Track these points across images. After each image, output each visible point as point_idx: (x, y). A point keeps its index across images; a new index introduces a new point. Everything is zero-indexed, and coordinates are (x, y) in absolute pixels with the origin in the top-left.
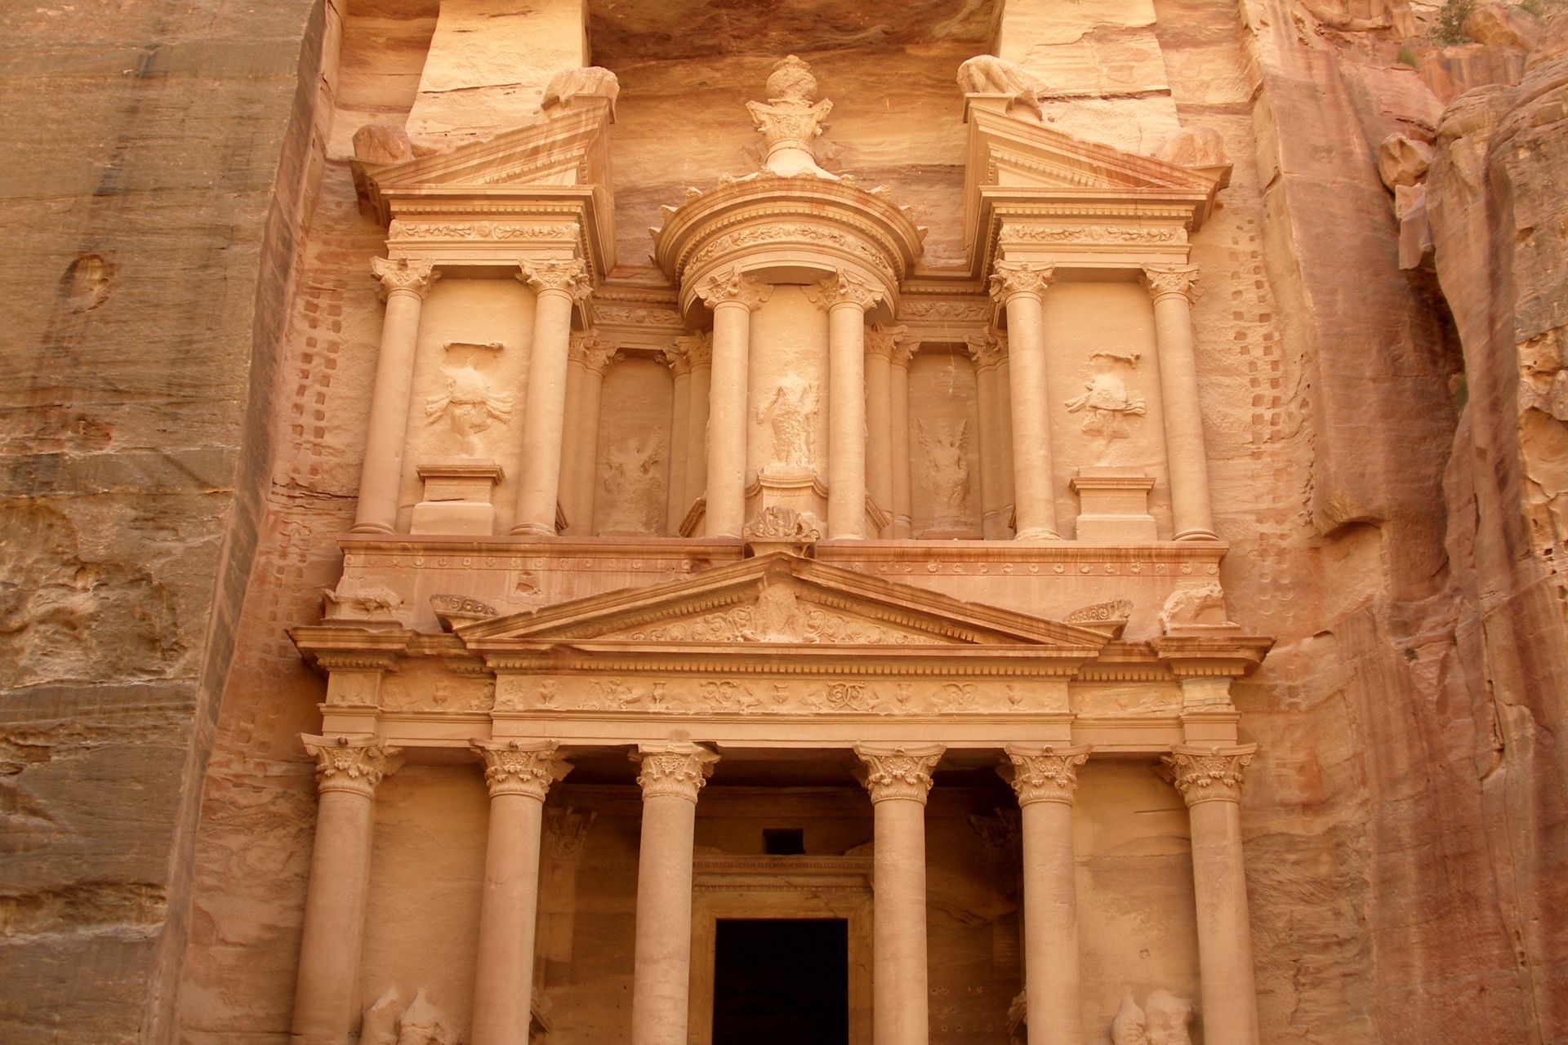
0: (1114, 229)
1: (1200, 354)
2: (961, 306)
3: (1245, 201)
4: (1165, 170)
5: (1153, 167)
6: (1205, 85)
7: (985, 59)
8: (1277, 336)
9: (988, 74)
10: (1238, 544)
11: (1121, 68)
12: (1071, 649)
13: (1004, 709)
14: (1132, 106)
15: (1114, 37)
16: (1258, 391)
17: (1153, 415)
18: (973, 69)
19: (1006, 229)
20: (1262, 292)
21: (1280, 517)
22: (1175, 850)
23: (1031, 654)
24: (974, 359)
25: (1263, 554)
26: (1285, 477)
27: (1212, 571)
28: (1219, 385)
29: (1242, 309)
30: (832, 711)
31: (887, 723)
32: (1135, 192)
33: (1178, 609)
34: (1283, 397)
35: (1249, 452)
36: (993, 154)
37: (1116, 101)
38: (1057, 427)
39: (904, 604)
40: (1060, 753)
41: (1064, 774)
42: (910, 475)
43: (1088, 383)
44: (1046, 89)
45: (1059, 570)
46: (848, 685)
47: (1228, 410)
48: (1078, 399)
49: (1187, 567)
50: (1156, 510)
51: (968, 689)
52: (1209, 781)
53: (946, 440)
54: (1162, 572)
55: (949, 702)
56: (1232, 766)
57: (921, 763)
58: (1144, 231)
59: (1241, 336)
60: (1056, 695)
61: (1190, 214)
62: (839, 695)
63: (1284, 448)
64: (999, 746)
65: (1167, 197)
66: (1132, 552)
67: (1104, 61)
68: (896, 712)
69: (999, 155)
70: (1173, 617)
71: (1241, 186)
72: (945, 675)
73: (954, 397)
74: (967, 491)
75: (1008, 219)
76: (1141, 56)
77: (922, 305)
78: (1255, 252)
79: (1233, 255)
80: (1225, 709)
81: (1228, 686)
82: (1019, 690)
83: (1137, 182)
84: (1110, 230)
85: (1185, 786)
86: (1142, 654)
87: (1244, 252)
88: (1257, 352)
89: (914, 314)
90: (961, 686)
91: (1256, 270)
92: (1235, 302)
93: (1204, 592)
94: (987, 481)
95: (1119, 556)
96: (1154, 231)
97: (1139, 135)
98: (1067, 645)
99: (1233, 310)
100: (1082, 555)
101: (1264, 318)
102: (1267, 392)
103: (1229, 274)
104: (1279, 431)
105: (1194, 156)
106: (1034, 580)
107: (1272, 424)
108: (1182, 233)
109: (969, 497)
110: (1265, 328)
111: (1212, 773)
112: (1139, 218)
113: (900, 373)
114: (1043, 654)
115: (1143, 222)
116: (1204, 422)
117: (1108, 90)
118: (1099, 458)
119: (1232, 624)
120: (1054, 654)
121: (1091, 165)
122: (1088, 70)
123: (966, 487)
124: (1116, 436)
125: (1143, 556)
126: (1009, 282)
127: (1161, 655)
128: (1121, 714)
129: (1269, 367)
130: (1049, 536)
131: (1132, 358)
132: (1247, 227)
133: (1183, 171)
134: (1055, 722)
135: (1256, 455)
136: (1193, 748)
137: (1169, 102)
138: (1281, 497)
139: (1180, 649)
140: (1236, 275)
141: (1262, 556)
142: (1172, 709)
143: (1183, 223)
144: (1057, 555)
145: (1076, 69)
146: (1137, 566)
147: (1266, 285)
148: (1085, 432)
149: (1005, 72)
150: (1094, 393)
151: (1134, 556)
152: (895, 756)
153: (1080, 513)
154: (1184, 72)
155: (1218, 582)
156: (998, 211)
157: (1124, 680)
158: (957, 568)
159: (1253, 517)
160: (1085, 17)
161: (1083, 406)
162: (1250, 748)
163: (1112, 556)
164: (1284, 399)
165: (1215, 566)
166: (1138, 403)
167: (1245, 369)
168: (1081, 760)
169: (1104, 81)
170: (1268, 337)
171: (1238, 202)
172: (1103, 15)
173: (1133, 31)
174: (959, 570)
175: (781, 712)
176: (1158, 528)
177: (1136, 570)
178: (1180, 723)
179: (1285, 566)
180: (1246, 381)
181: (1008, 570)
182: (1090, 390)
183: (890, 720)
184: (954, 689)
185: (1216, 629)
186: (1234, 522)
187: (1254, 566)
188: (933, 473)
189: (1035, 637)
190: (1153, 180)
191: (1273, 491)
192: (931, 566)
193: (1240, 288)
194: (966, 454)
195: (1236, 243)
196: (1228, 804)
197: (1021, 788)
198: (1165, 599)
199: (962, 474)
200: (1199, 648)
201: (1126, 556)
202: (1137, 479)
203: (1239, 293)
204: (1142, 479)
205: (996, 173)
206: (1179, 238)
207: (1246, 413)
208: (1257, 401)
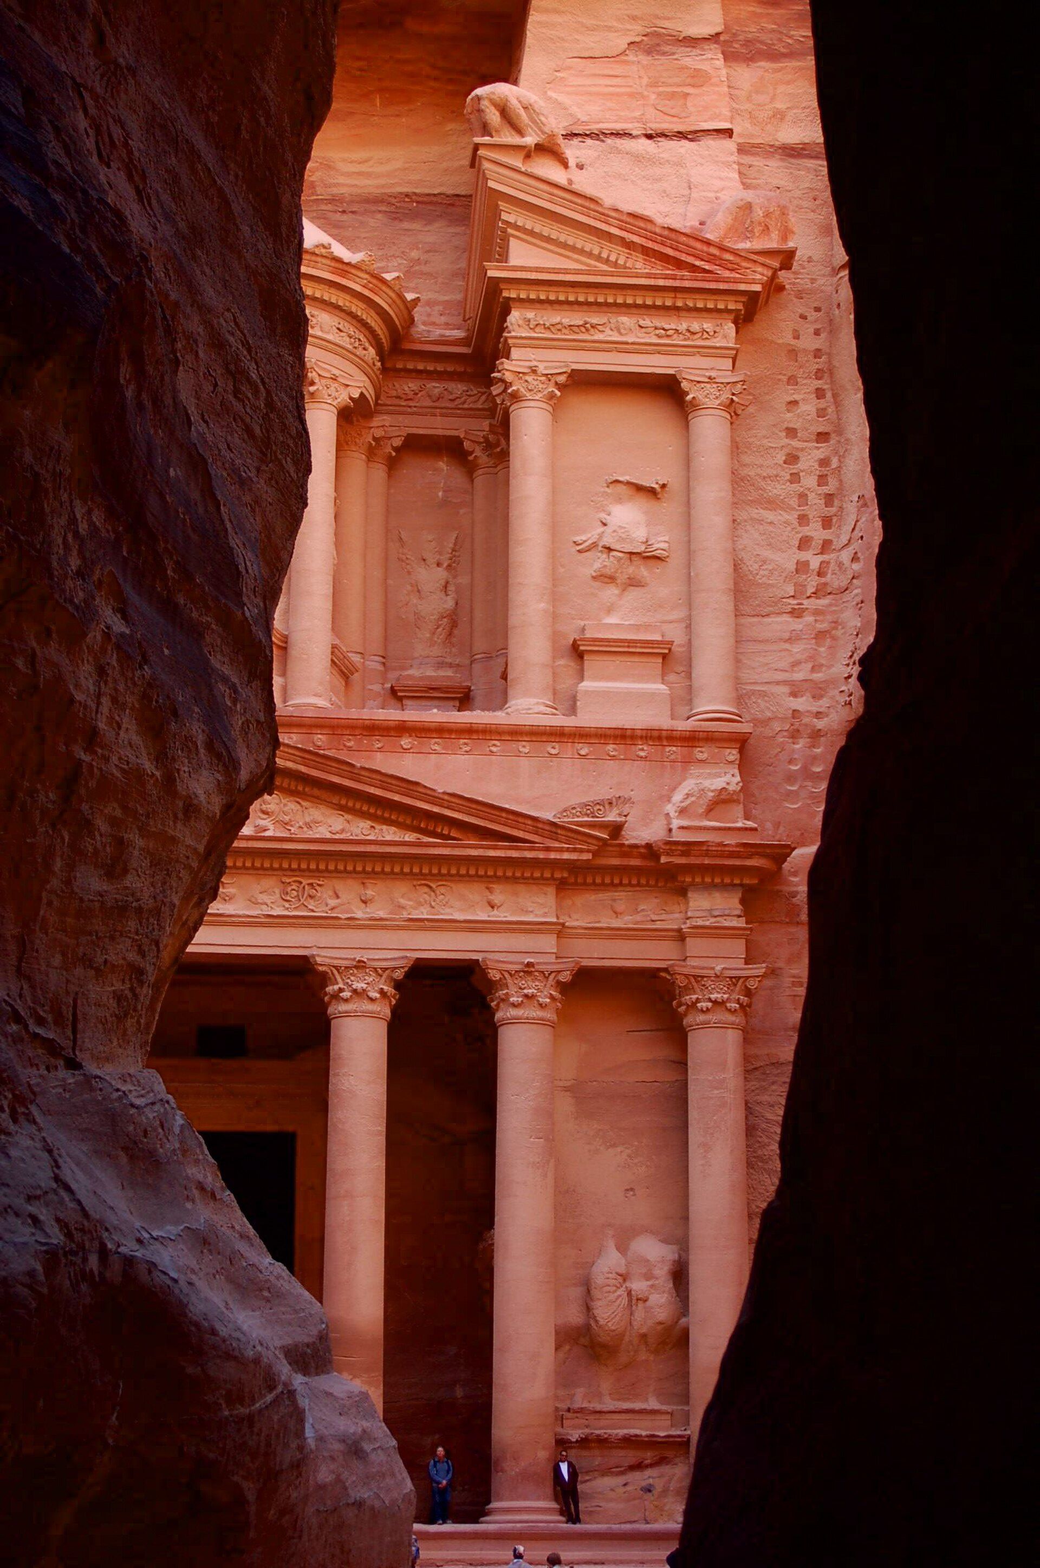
0: (646, 322)
1: (738, 480)
2: (458, 388)
3: (813, 281)
4: (714, 251)
5: (698, 245)
6: (779, 116)
7: (501, 89)
8: (835, 463)
9: (504, 111)
10: (766, 722)
11: (673, 96)
12: (561, 850)
13: (483, 916)
14: (682, 151)
15: (667, 48)
16: (807, 531)
17: (676, 561)
18: (485, 104)
19: (515, 316)
20: (822, 404)
21: (818, 691)
22: (669, 1076)
23: (514, 854)
24: (471, 458)
25: (794, 735)
26: (828, 642)
27: (731, 758)
28: (760, 521)
29: (797, 425)
30: (286, 913)
31: (349, 927)
32: (674, 278)
33: (688, 802)
34: (835, 540)
35: (789, 609)
36: (504, 216)
37: (664, 142)
38: (562, 570)
39: (372, 790)
40: (541, 967)
41: (545, 992)
42: (386, 604)
43: (603, 516)
44: (577, 122)
45: (553, 752)
46: (305, 882)
47: (767, 553)
48: (588, 537)
49: (701, 753)
50: (672, 677)
51: (443, 890)
52: (710, 1005)
53: (432, 560)
54: (672, 757)
55: (420, 904)
56: (738, 988)
57: (385, 976)
58: (683, 326)
59: (792, 459)
60: (541, 899)
61: (740, 307)
62: (295, 893)
63: (831, 605)
64: (474, 956)
65: (713, 286)
66: (639, 733)
67: (654, 84)
68: (359, 914)
69: (511, 218)
70: (682, 812)
71: (810, 260)
72: (416, 874)
73: (445, 503)
74: (454, 624)
75: (518, 304)
76: (699, 78)
77: (410, 386)
78: (818, 350)
79: (793, 353)
80: (735, 923)
81: (740, 895)
82: (499, 894)
83: (679, 264)
84: (642, 323)
85: (683, 1008)
86: (643, 856)
87: (805, 350)
88: (810, 481)
89: (398, 397)
90: (433, 885)
91: (819, 374)
92: (789, 415)
93: (719, 783)
94: (478, 615)
95: (623, 737)
96: (695, 326)
97: (686, 192)
98: (557, 845)
99: (786, 425)
100: (580, 735)
101: (822, 437)
102: (817, 533)
103: (785, 378)
104: (825, 584)
105: (752, 231)
106: (524, 762)
107: (819, 574)
108: (730, 328)
109: (456, 632)
110: (822, 451)
111: (713, 996)
112: (677, 309)
113: (379, 472)
114: (528, 855)
115: (683, 314)
116: (737, 566)
117: (654, 126)
118: (610, 610)
119: (750, 824)
120: (541, 855)
121: (623, 239)
122: (631, 95)
123: (453, 620)
124: (634, 583)
125: (651, 738)
126: (514, 388)
127: (663, 860)
128: (616, 923)
129: (823, 501)
130: (543, 708)
131: (656, 486)
132: (812, 315)
133: (735, 253)
134: (540, 932)
135: (796, 613)
136: (694, 967)
137: (730, 145)
138: (822, 665)
139: (685, 854)
140: (792, 380)
141: (793, 737)
142: (672, 920)
143: (732, 317)
144: (551, 734)
145: (618, 95)
146: (643, 750)
147: (829, 395)
148: (594, 578)
149: (525, 108)
150: (608, 530)
151: (641, 737)
152: (356, 967)
153: (582, 679)
154: (754, 96)
155: (736, 772)
156: (505, 294)
157: (621, 884)
158: (435, 744)
159: (785, 689)
160: (634, 18)
161: (594, 545)
162: (759, 969)
163: (616, 737)
164: (837, 544)
165: (735, 752)
166: (660, 544)
167: (794, 502)
168: (565, 977)
169: (651, 113)
170: (824, 462)
171: (803, 282)
172: (657, 17)
173: (692, 42)
174: (436, 747)
175: (227, 912)
176: (672, 700)
177: (642, 754)
178: (681, 937)
179: (818, 751)
180: (792, 517)
181: (494, 749)
182: (605, 524)
183: (352, 924)
184: (426, 889)
185: (729, 829)
186: (763, 694)
187: (783, 750)
188: (415, 601)
189: (520, 834)
190: (698, 263)
191: (811, 658)
192: (405, 742)
193: (796, 397)
194: (455, 577)
195: (797, 337)
196: (730, 1031)
197: (498, 1005)
198: (674, 789)
199: (450, 603)
200: (707, 854)
201: (633, 737)
202: (652, 642)
203: (795, 403)
204: (658, 642)
205: (505, 239)
206: (725, 337)
207: (788, 559)
208: (804, 543)
